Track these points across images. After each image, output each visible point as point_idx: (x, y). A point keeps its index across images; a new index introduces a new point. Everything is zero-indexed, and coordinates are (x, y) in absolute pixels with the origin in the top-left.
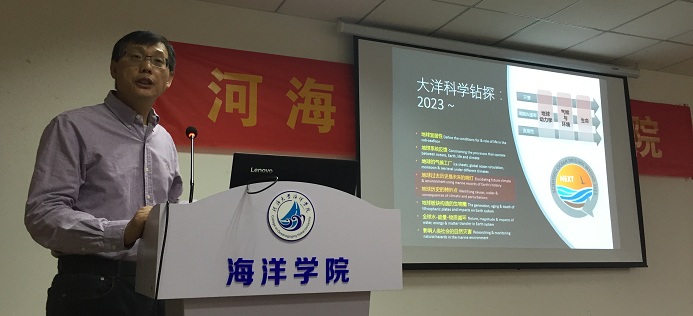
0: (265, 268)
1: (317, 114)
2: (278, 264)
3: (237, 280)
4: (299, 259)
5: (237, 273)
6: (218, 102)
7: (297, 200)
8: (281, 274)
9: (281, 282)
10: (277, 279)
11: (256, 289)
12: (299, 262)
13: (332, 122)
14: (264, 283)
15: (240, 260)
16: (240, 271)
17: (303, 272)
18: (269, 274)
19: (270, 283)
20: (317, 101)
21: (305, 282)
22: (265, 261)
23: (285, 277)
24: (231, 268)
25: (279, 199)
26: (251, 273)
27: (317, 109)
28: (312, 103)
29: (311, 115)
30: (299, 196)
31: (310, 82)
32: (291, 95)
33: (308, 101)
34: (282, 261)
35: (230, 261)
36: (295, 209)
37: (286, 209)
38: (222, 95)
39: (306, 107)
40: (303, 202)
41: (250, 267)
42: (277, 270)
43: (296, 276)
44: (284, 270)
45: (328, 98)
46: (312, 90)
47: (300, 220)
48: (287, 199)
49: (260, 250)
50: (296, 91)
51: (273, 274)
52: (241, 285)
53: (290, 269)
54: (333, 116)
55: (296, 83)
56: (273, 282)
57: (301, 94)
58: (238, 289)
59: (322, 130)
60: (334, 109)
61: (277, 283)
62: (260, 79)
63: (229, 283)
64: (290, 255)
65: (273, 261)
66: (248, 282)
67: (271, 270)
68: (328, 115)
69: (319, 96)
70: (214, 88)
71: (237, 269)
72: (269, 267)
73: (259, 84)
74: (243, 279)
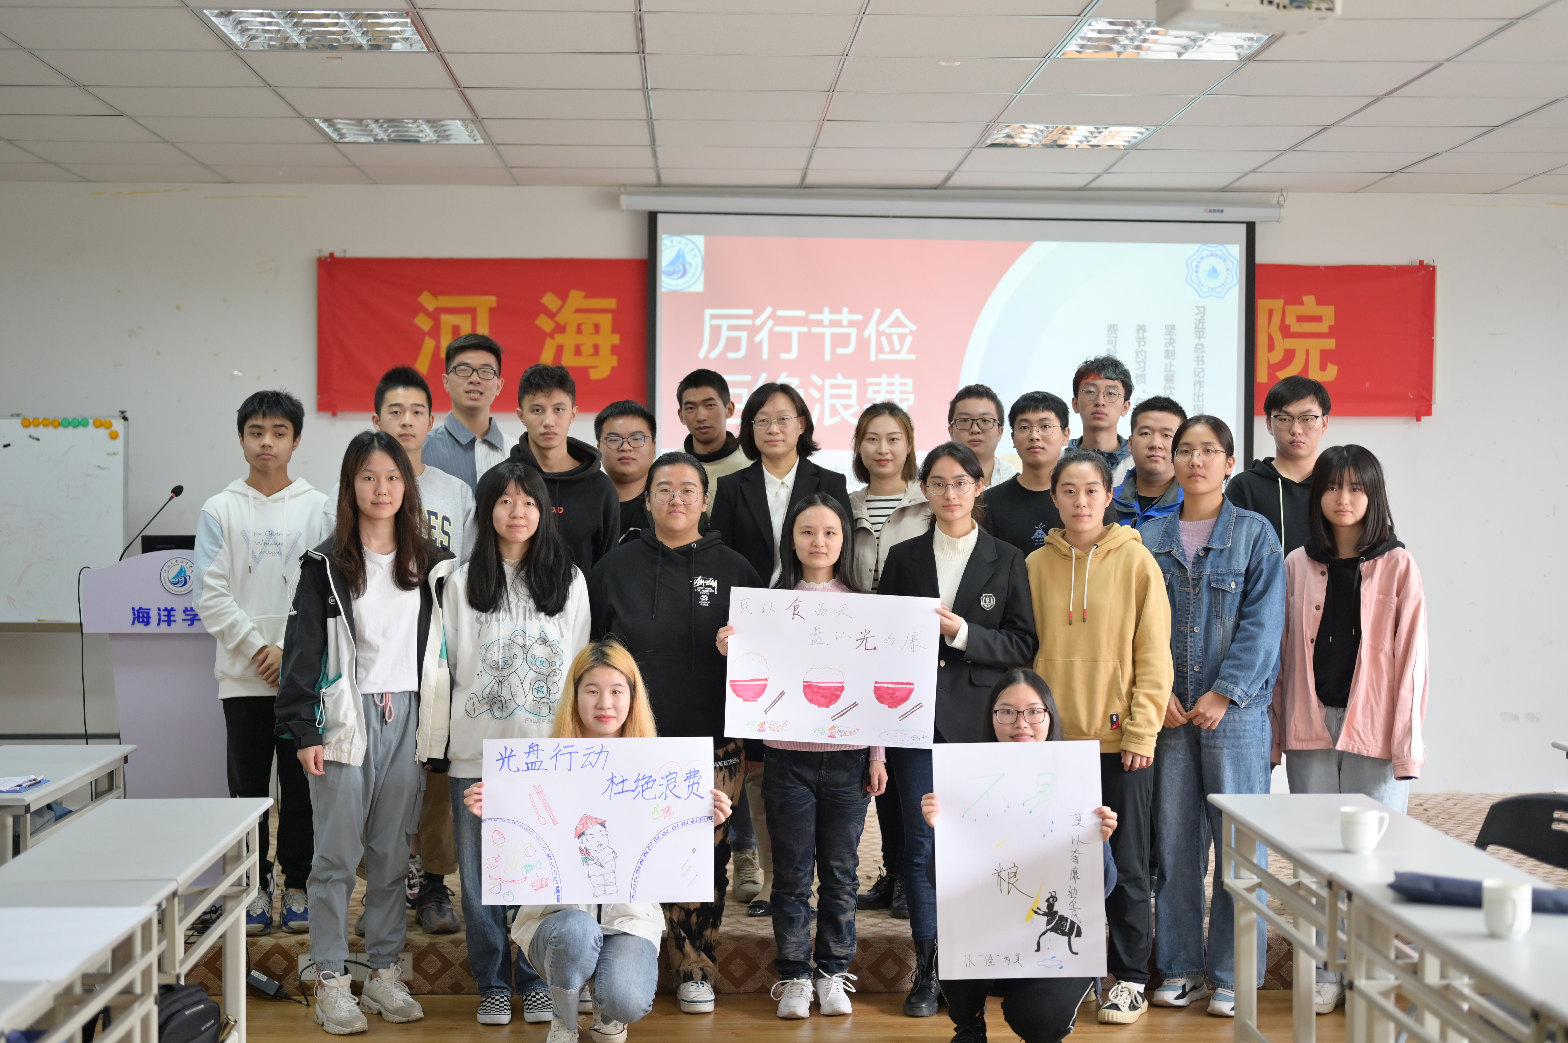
0: (159, 614)
1: (587, 349)
2: (170, 612)
3: (139, 621)
4: (186, 608)
5: (138, 617)
6: (429, 344)
7: (184, 564)
8: (172, 618)
9: (172, 624)
10: (169, 622)
11: (153, 628)
12: (186, 610)
13: (614, 361)
14: (159, 624)
15: (140, 608)
16: (141, 616)
17: (189, 617)
18: (163, 618)
19: (164, 625)
20: (588, 328)
21: (192, 624)
22: (159, 609)
23: (175, 621)
24: (134, 614)
25: (169, 563)
26: (148, 617)
27: (587, 341)
28: (579, 331)
29: (578, 351)
30: (185, 561)
31: (576, 298)
32: (544, 323)
33: (571, 329)
34: (172, 609)
35: (133, 609)
36: (182, 571)
37: (174, 571)
38: (435, 332)
39: (568, 340)
40: (188, 566)
41: (148, 613)
42: (169, 616)
43: (184, 620)
44: (174, 616)
45: (606, 321)
46: (579, 311)
47: (186, 580)
48: (175, 563)
49: (154, 602)
50: (551, 315)
51: (166, 618)
52: (142, 625)
53: (179, 615)
54: (615, 350)
55: (550, 300)
56: (166, 624)
57: (560, 319)
58: (140, 628)
59: (595, 375)
60: (616, 339)
61: (169, 625)
62: (492, 300)
63: (133, 623)
64: (179, 606)
65: (166, 609)
66: (147, 623)
67: (164, 616)
68: (605, 350)
69: (589, 320)
70: (423, 323)
71: (138, 614)
72: (163, 613)
73: (491, 310)
74: (143, 622)
